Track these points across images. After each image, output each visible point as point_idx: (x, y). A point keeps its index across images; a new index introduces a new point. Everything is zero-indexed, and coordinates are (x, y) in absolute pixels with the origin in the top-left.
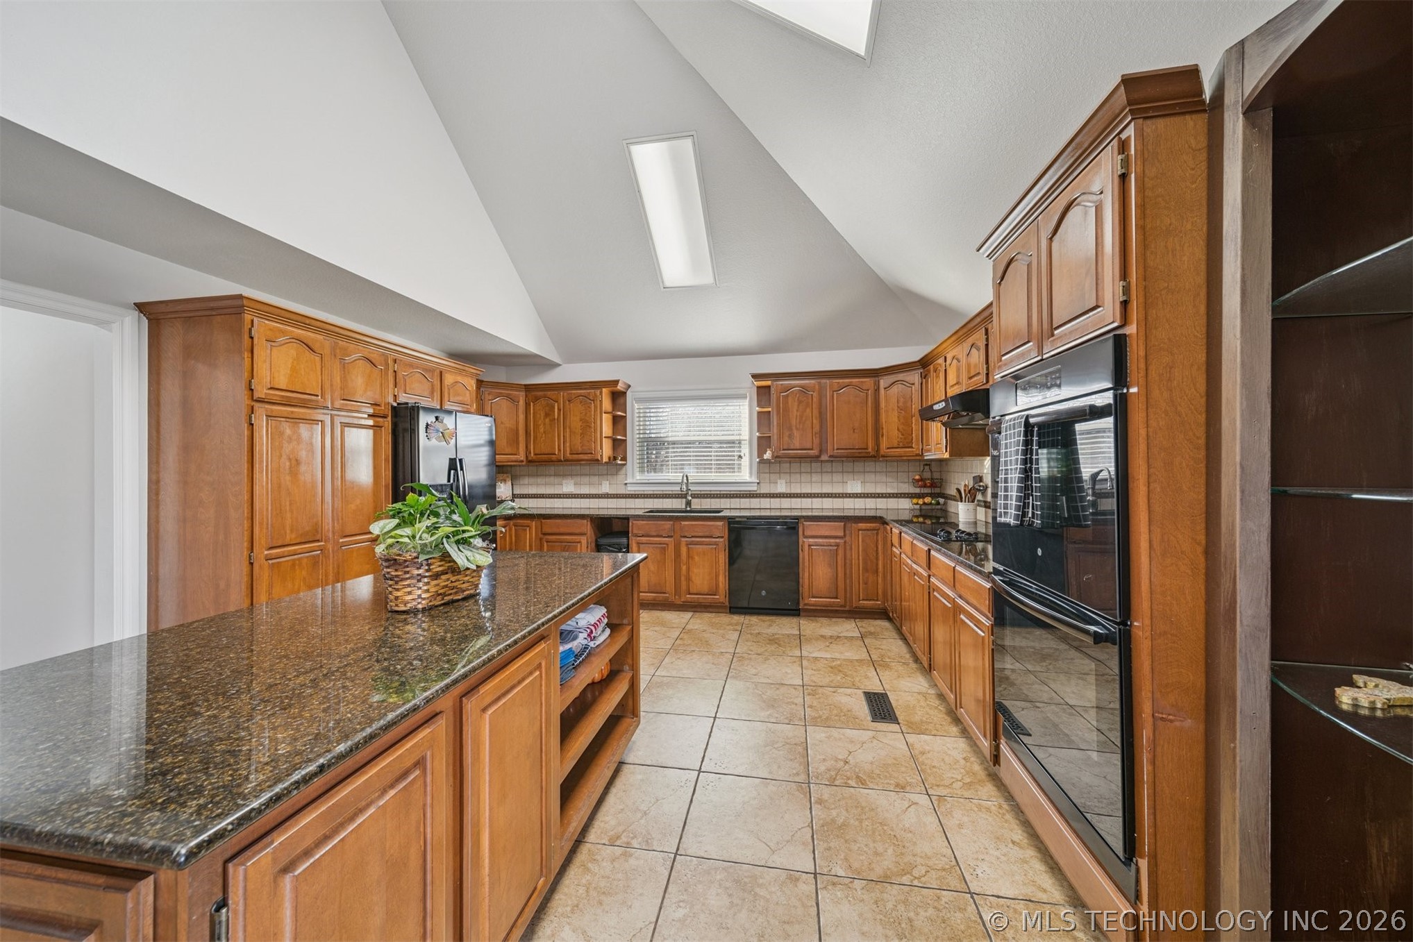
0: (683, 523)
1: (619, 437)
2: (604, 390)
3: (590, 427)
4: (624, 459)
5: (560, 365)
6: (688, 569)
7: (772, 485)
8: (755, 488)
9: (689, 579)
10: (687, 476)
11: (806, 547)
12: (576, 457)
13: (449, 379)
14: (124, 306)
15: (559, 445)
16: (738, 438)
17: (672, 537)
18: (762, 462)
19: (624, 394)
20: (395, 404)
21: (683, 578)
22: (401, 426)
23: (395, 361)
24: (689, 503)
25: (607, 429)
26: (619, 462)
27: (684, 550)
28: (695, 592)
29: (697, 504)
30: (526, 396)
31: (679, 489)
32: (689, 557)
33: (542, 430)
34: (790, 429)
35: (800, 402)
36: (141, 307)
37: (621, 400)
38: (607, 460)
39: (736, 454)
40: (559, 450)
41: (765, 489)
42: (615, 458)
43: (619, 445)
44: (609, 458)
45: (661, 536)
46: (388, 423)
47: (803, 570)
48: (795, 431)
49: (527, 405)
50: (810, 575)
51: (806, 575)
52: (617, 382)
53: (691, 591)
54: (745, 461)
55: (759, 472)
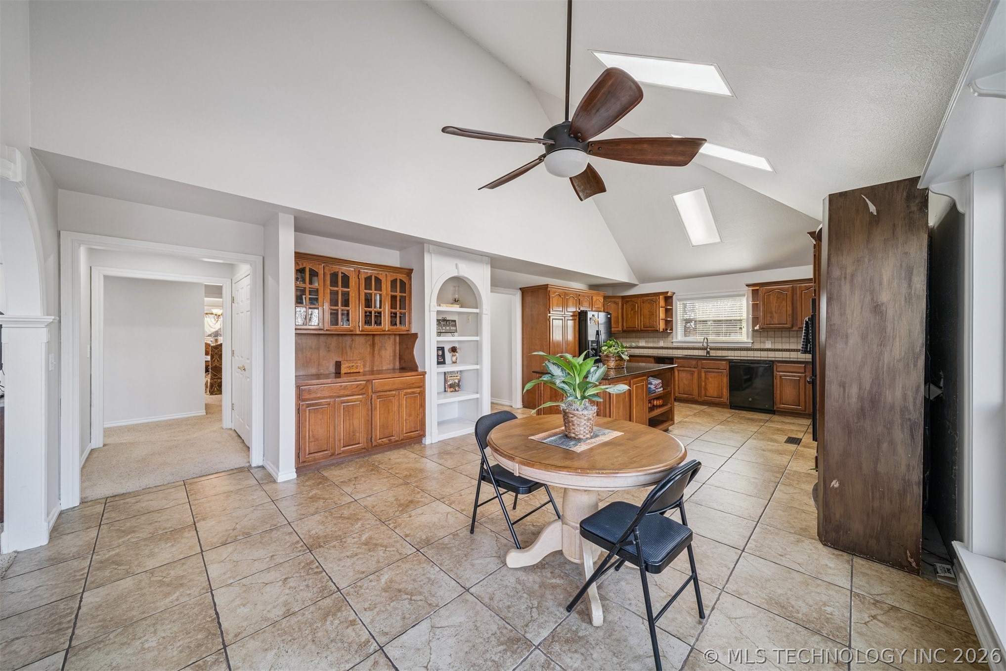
0: (703, 361)
1: (668, 319)
2: (661, 296)
3: (653, 315)
4: (672, 329)
5: (637, 285)
6: (706, 385)
7: (762, 344)
8: (751, 346)
9: (706, 389)
10: (707, 339)
11: (778, 378)
12: (645, 329)
13: (594, 299)
14: (517, 289)
15: (638, 323)
16: (738, 318)
17: (696, 368)
18: (754, 331)
19: (671, 297)
20: (579, 311)
21: (703, 389)
22: (582, 319)
23: (579, 295)
24: (708, 353)
25: (662, 315)
26: (669, 331)
27: (703, 374)
28: (710, 395)
29: (713, 353)
30: (622, 301)
31: (702, 345)
32: (706, 378)
33: (630, 317)
34: (771, 313)
35: (778, 298)
36: (520, 289)
37: (670, 301)
38: (662, 330)
39: (738, 326)
40: (638, 326)
41: (757, 346)
42: (666, 330)
43: (669, 323)
44: (663, 329)
45: (690, 367)
46: (577, 318)
47: (777, 389)
48: (775, 314)
49: (623, 305)
50: (781, 392)
51: (778, 392)
52: (668, 292)
53: (707, 395)
54: (744, 330)
55: (753, 337)
